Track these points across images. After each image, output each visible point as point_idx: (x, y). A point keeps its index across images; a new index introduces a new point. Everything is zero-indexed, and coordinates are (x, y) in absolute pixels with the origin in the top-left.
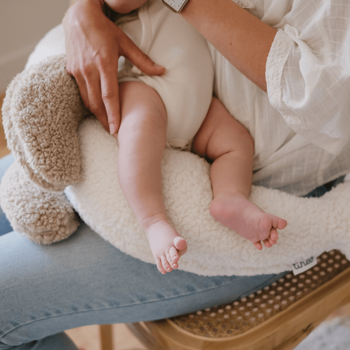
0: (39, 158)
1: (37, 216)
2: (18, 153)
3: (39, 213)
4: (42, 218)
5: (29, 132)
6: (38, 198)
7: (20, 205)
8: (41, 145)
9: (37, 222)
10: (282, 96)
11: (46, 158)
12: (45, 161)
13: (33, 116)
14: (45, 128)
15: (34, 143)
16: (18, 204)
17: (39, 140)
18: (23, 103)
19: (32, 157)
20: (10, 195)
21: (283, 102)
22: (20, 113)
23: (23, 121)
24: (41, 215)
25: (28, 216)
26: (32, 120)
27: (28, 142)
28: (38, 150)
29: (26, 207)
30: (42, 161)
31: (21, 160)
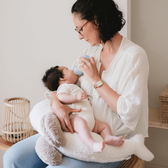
0: (56, 136)
1: (54, 157)
2: (48, 137)
3: (55, 156)
4: (56, 158)
5: (53, 130)
6: (54, 152)
7: (49, 154)
8: (57, 133)
9: (55, 159)
10: (121, 110)
11: (58, 136)
12: (58, 137)
13: (53, 125)
14: (57, 128)
15: (55, 132)
16: (48, 154)
17: (56, 131)
18: (50, 122)
19: (54, 136)
20: (45, 151)
21: (121, 112)
22: (49, 125)
23: (50, 127)
24: (56, 157)
25: (52, 157)
26: (53, 126)
27: (53, 132)
28: (56, 134)
29: (51, 155)
30: (57, 137)
31: (49, 138)
